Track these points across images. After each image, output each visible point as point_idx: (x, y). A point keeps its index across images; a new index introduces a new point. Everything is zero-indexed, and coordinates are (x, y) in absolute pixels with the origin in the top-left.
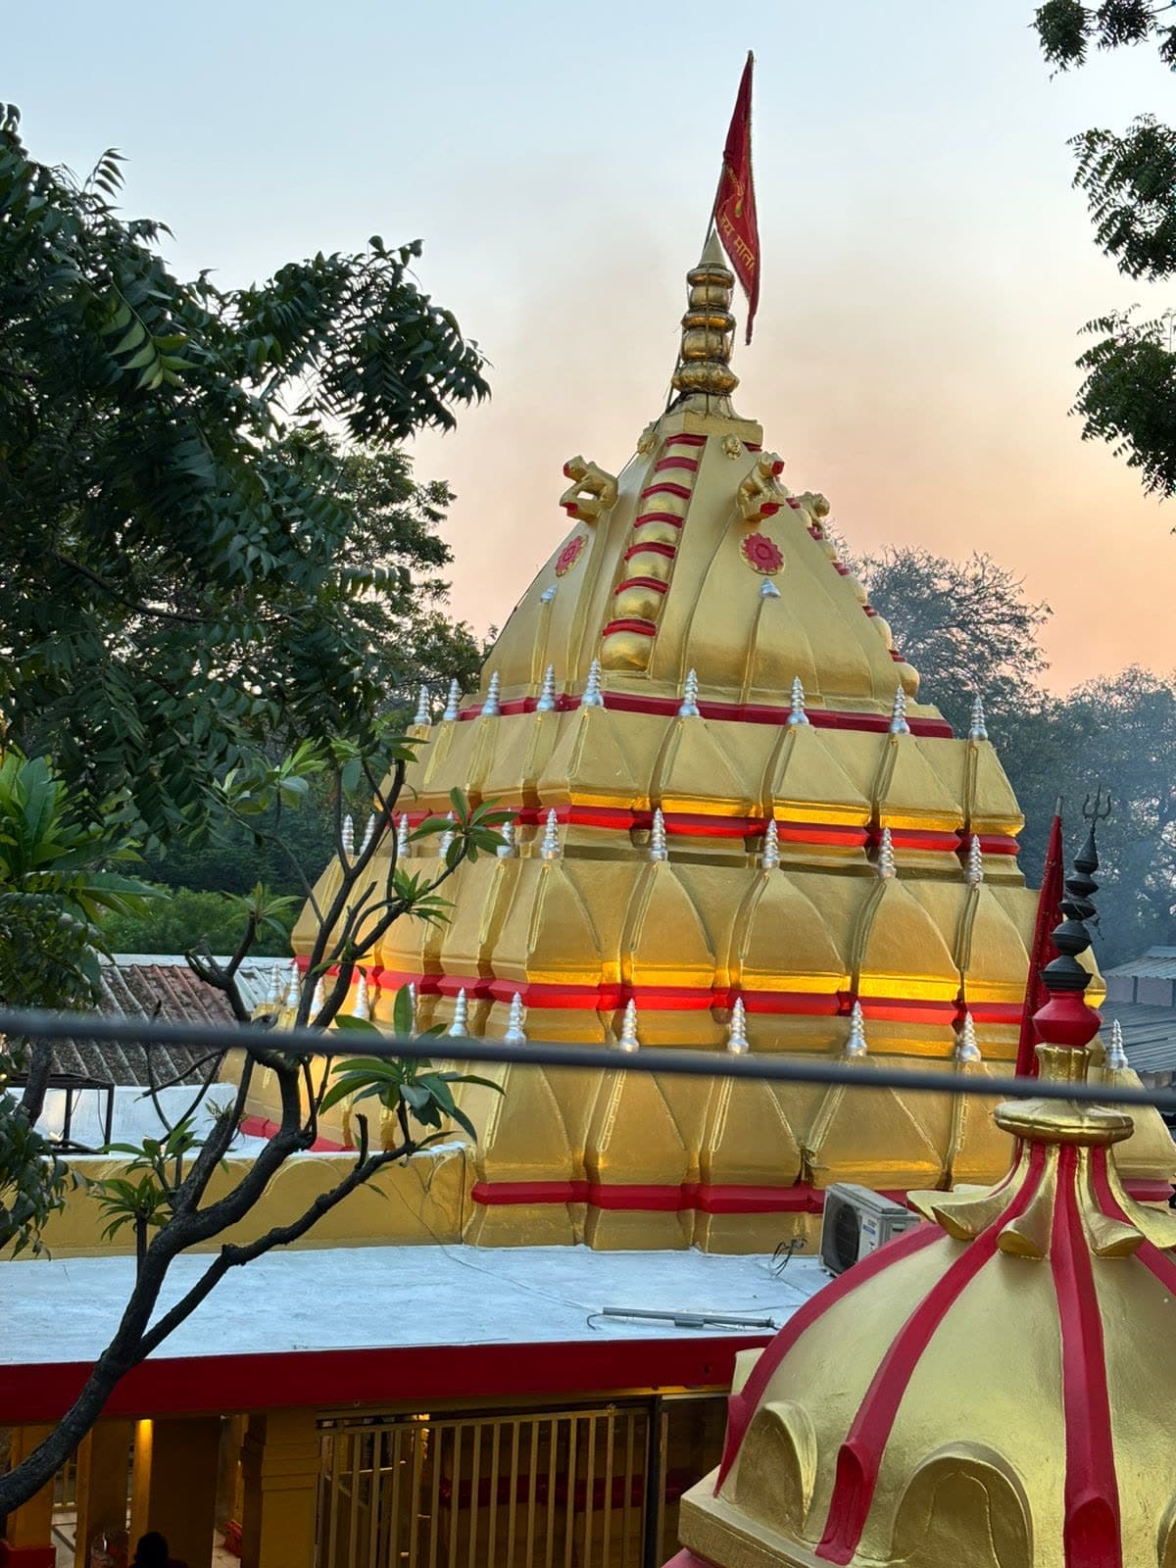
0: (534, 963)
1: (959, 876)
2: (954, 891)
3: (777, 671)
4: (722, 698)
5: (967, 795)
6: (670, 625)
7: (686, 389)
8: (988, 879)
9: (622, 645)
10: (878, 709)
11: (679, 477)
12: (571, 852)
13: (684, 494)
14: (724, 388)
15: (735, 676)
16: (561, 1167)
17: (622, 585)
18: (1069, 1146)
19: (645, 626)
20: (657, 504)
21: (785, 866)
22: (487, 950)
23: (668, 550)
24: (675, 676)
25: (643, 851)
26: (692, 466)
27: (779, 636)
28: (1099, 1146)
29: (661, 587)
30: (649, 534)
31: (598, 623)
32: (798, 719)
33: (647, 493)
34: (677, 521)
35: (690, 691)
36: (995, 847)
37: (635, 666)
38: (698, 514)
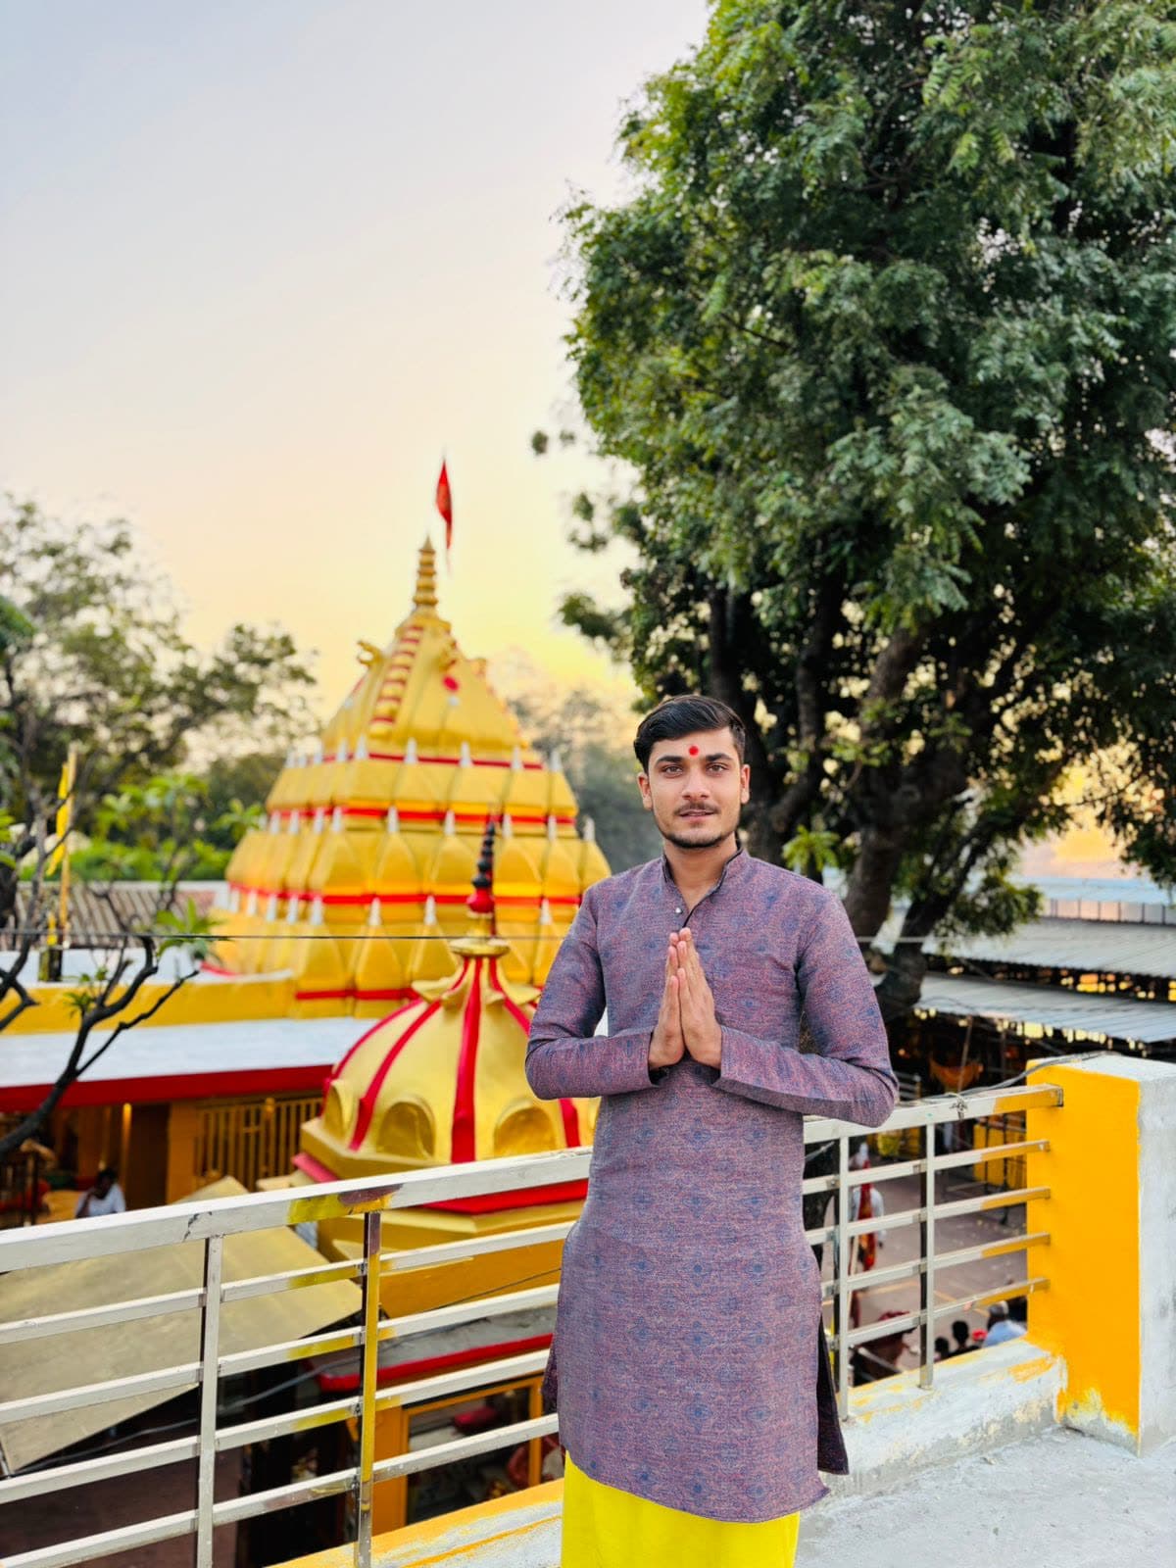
0: (329, 883)
1: (544, 836)
2: (541, 843)
3: (455, 740)
4: (430, 753)
5: (550, 797)
6: (402, 719)
7: (418, 603)
8: (561, 838)
9: (380, 728)
10: (505, 757)
11: (410, 647)
12: (351, 830)
13: (412, 654)
14: (432, 603)
15: (434, 740)
16: (338, 982)
17: (381, 698)
18: (479, 958)
19: (390, 719)
20: (401, 660)
21: (458, 834)
22: (308, 877)
23: (403, 682)
24: (403, 742)
25: (385, 827)
26: (416, 641)
27: (457, 723)
28: (493, 958)
29: (397, 699)
30: (395, 674)
31: (369, 715)
32: (466, 764)
33: (396, 653)
34: (407, 668)
35: (411, 750)
36: (562, 821)
37: (386, 738)
38: (419, 665)
